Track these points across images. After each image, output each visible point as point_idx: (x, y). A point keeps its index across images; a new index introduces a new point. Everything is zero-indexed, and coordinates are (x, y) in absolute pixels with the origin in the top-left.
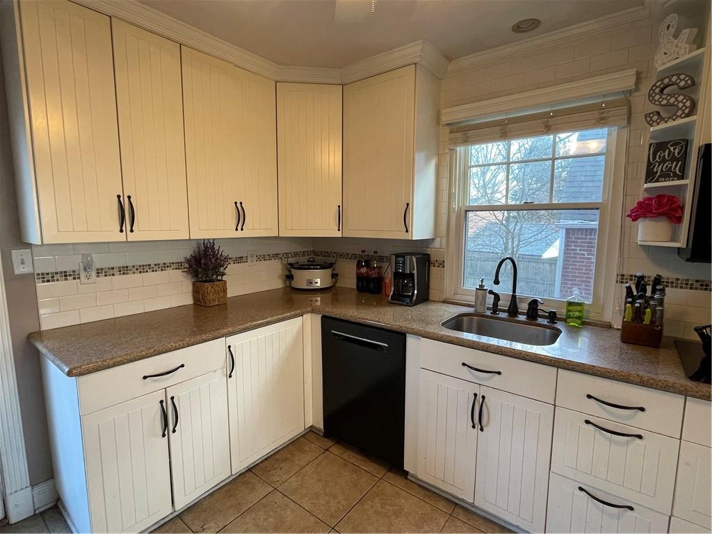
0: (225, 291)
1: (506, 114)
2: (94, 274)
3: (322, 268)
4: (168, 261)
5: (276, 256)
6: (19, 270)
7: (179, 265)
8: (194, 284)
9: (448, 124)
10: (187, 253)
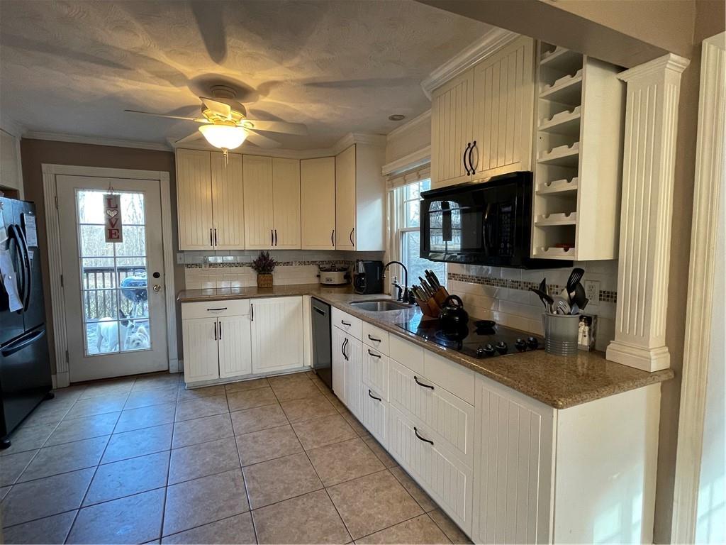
0: (272, 280)
1: (423, 162)
2: (208, 265)
3: (339, 270)
4: (244, 261)
5: (314, 263)
6: (179, 262)
7: (250, 264)
8: (258, 276)
9: (388, 175)
10: (254, 258)
